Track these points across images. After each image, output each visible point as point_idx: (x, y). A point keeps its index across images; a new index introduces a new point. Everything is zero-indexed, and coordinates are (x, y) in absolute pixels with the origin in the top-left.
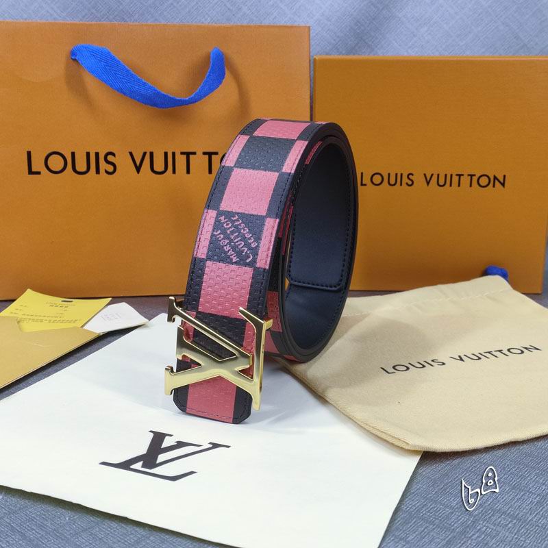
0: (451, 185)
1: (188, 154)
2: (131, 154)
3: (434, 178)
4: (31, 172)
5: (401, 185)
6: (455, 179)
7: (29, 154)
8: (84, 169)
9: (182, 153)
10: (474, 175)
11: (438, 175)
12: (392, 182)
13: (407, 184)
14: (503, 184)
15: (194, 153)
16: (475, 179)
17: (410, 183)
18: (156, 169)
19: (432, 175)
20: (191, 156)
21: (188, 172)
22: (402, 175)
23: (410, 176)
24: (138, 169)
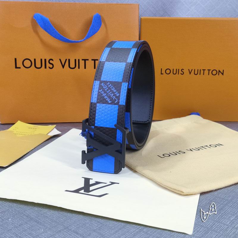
0: (200, 74)
1: (85, 60)
2: (60, 60)
3: (193, 71)
4: (16, 67)
5: (178, 74)
6: (202, 72)
7: (16, 59)
8: (40, 66)
9: (82, 60)
10: (210, 70)
11: (195, 70)
12: (175, 73)
13: (181, 74)
14: (223, 74)
15: (88, 60)
16: (210, 71)
17: (182, 73)
18: (71, 66)
19: (192, 70)
20: (86, 61)
21: (85, 68)
22: (179, 70)
23: (183, 70)
24: (63, 67)
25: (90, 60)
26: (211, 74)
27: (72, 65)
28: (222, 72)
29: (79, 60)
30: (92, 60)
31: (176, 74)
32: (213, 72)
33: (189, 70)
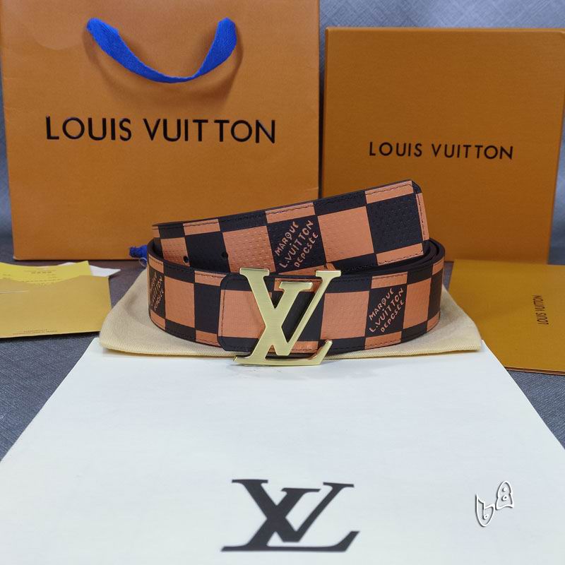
25: (211, 121)
26: (484, 156)
27: (172, 133)
28: (509, 152)
29: (186, 122)
30: (216, 121)
31: (405, 156)
32: (487, 151)
33: (433, 145)
